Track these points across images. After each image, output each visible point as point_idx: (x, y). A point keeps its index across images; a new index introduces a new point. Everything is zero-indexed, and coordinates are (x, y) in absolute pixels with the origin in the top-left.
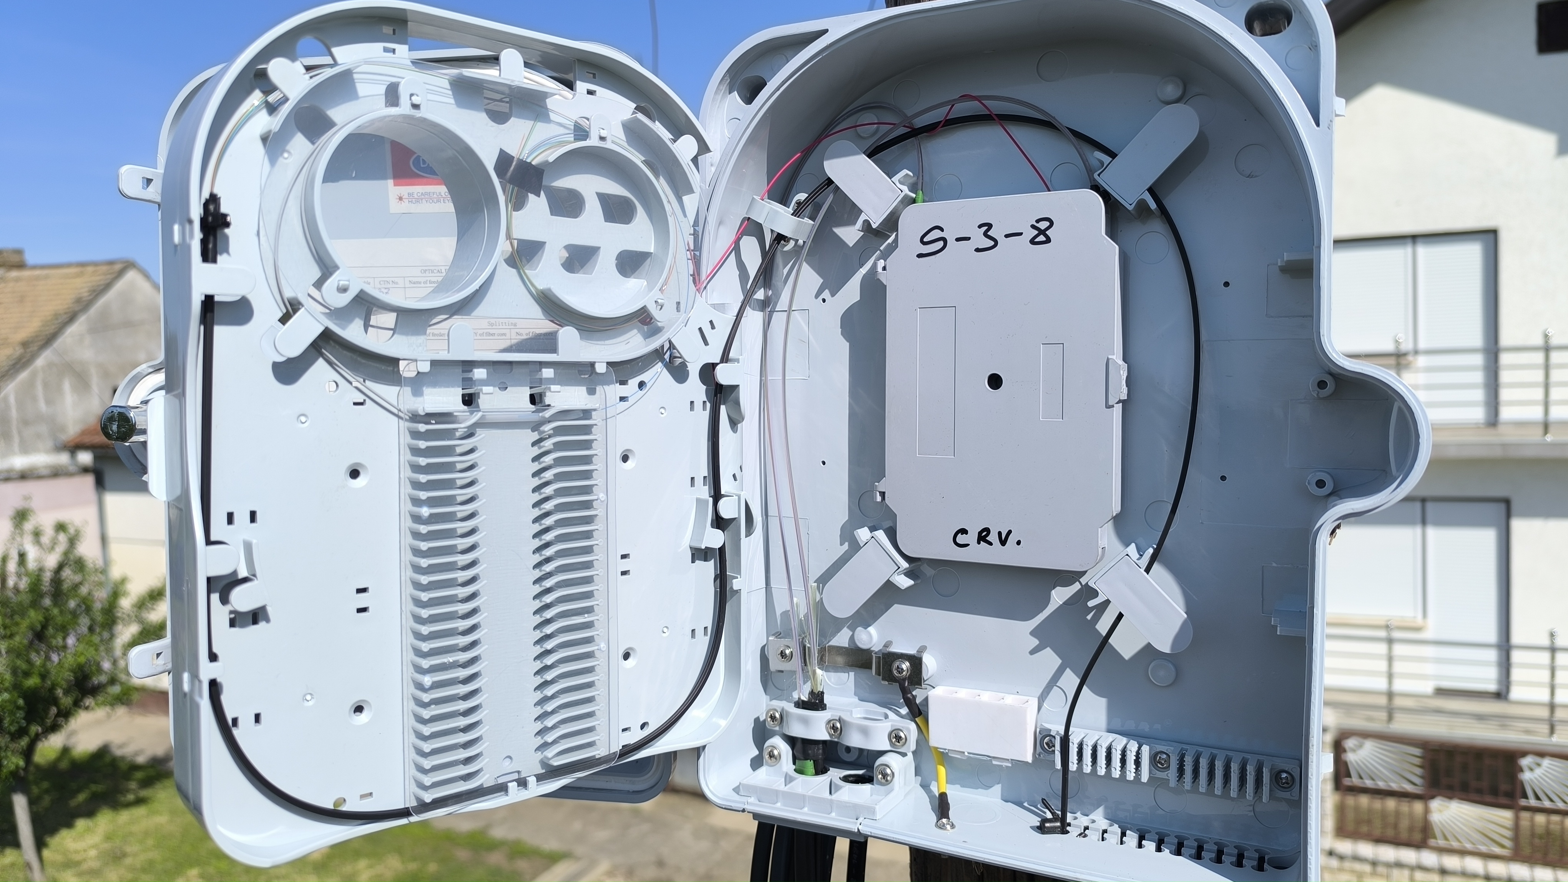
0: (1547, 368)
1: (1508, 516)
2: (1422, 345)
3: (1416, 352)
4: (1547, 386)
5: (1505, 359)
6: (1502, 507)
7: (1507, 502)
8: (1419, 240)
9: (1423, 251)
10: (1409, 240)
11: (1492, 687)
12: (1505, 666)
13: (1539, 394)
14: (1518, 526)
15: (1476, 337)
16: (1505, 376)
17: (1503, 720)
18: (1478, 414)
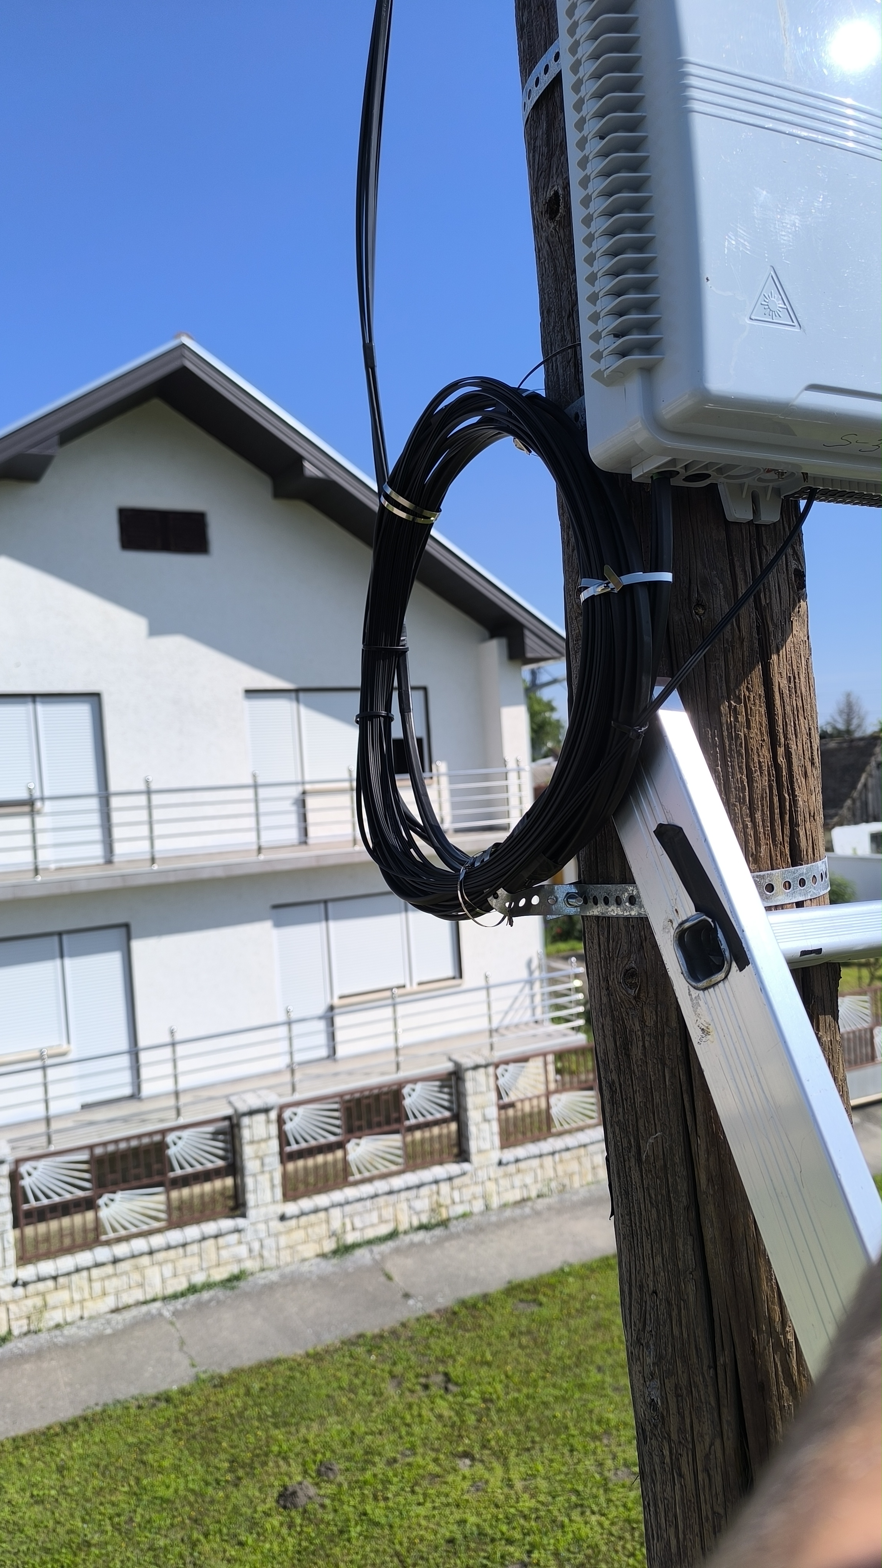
0: (149, 807)
1: (129, 938)
2: (47, 793)
3: (42, 799)
4: (151, 823)
5: (115, 802)
6: (123, 931)
7: (127, 926)
8: (38, 699)
9: (42, 709)
10: (30, 699)
11: (127, 1091)
12: (136, 1068)
13: (144, 830)
14: (137, 946)
15: (90, 785)
16: (116, 817)
17: (141, 1118)
18: (97, 851)
